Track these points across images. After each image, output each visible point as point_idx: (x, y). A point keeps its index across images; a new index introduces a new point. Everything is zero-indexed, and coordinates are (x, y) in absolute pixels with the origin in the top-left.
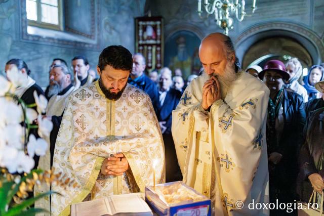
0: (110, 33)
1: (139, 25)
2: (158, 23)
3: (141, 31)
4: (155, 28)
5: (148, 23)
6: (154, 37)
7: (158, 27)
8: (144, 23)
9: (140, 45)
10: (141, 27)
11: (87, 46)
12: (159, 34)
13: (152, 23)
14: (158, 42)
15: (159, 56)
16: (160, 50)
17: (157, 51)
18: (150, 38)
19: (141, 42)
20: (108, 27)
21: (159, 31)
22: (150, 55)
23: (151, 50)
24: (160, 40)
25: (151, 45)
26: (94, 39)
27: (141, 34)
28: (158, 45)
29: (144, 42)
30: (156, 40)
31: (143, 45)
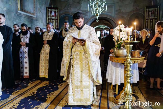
0: (40, 13)
1: (48, 11)
2: (57, 10)
3: (49, 13)
4: (55, 12)
5: (52, 10)
6: (55, 16)
7: (57, 12)
8: (51, 10)
9: (49, 19)
10: (49, 11)
11: (33, 18)
12: (57, 15)
13: (54, 10)
14: (57, 18)
15: (57, 24)
16: (58, 22)
17: (56, 22)
18: (53, 16)
19: (49, 18)
20: (39, 10)
21: (57, 13)
22: (53, 23)
23: (54, 21)
24: (58, 17)
25: (54, 19)
26: (35, 15)
27: (49, 14)
28: (56, 19)
29: (51, 18)
30: (56, 17)
31: (50, 19)
